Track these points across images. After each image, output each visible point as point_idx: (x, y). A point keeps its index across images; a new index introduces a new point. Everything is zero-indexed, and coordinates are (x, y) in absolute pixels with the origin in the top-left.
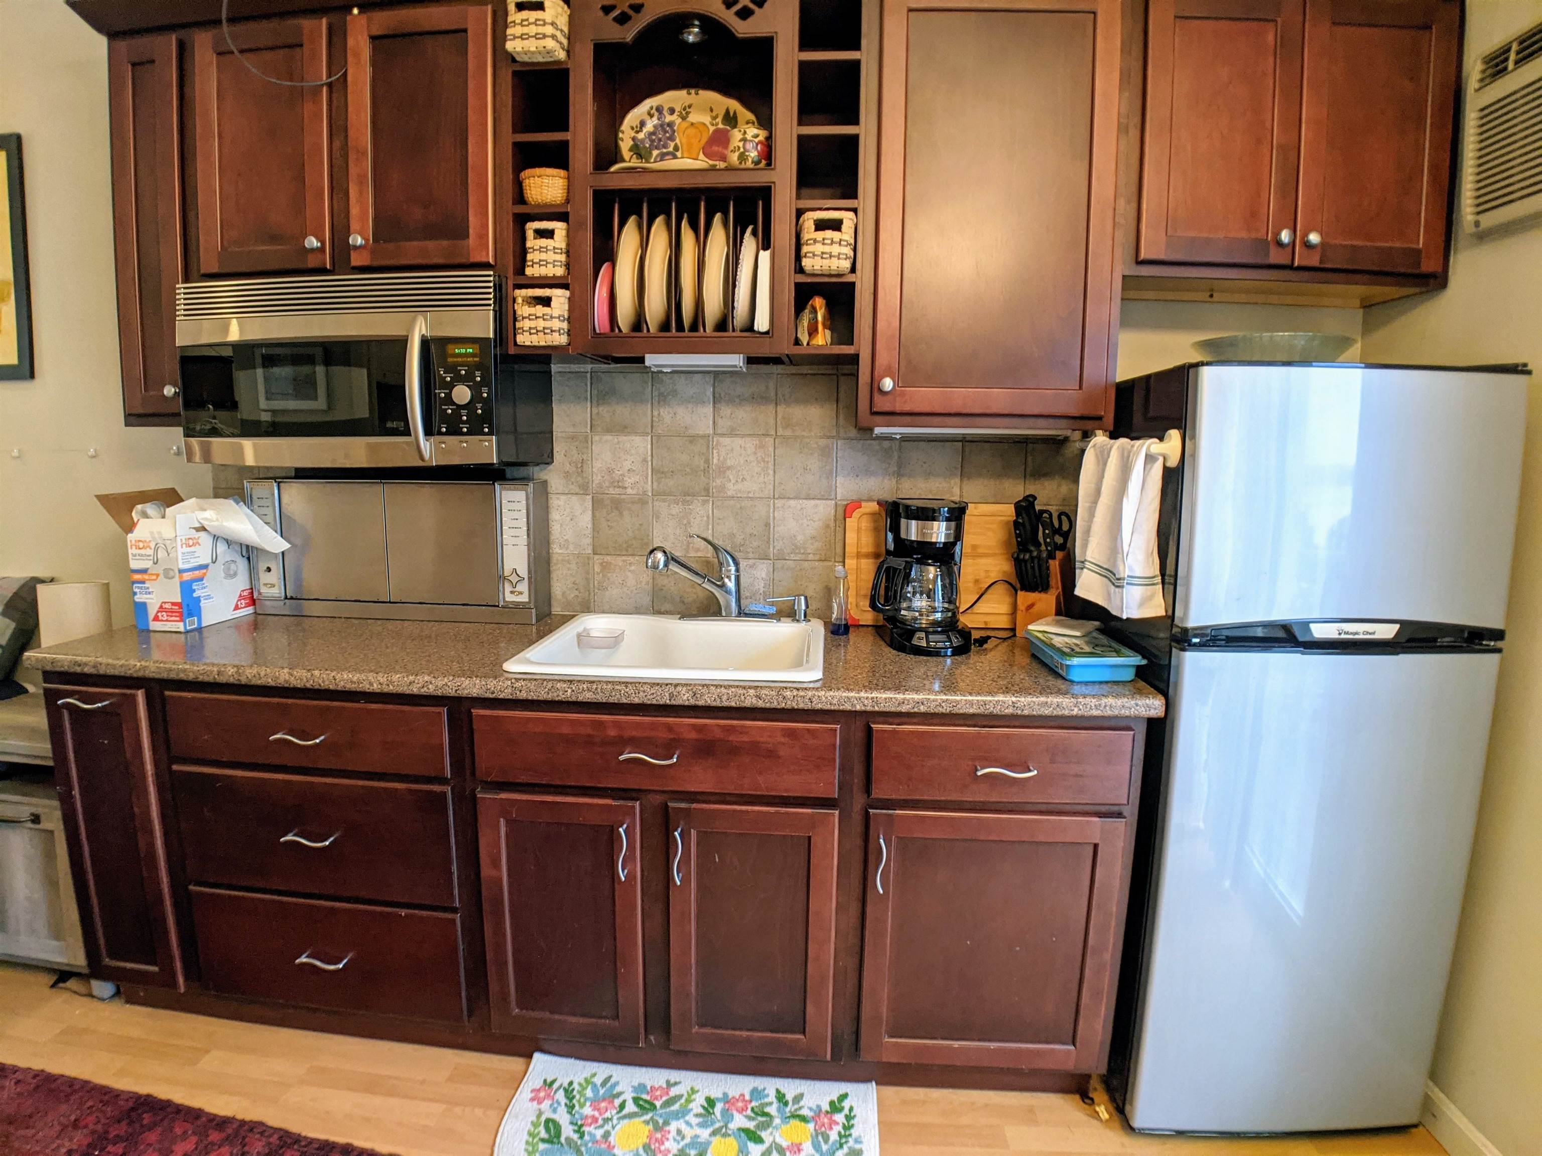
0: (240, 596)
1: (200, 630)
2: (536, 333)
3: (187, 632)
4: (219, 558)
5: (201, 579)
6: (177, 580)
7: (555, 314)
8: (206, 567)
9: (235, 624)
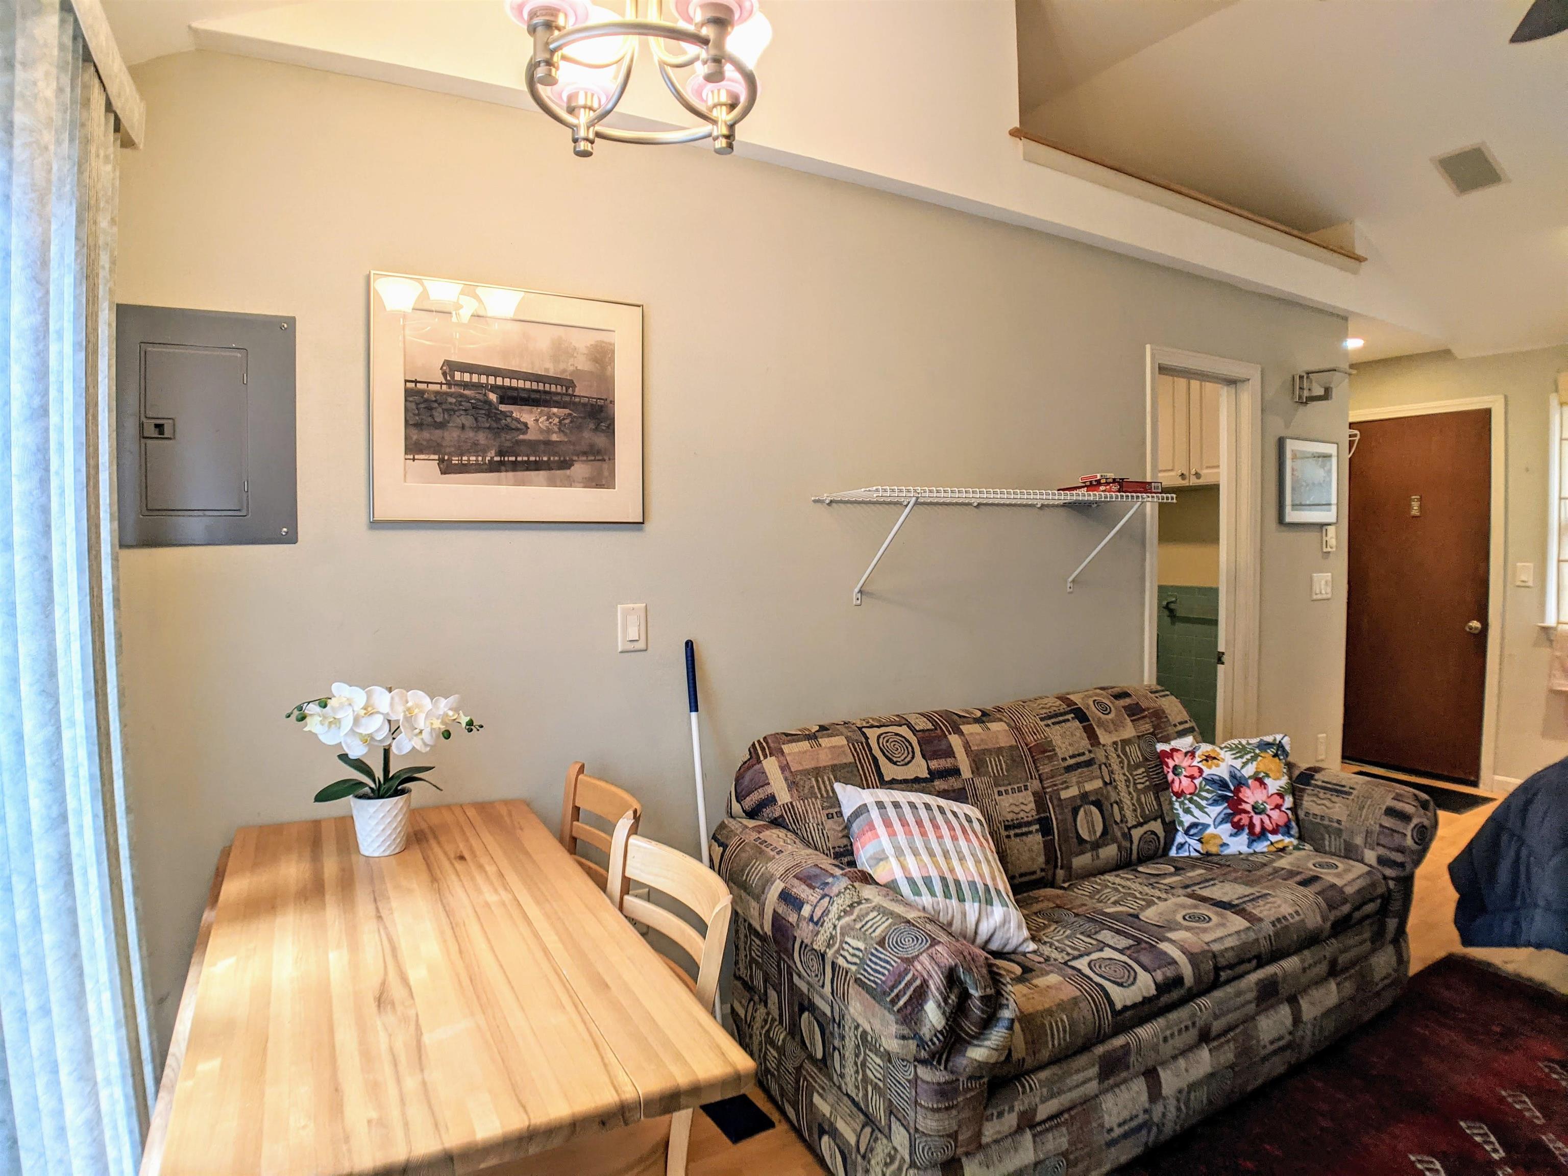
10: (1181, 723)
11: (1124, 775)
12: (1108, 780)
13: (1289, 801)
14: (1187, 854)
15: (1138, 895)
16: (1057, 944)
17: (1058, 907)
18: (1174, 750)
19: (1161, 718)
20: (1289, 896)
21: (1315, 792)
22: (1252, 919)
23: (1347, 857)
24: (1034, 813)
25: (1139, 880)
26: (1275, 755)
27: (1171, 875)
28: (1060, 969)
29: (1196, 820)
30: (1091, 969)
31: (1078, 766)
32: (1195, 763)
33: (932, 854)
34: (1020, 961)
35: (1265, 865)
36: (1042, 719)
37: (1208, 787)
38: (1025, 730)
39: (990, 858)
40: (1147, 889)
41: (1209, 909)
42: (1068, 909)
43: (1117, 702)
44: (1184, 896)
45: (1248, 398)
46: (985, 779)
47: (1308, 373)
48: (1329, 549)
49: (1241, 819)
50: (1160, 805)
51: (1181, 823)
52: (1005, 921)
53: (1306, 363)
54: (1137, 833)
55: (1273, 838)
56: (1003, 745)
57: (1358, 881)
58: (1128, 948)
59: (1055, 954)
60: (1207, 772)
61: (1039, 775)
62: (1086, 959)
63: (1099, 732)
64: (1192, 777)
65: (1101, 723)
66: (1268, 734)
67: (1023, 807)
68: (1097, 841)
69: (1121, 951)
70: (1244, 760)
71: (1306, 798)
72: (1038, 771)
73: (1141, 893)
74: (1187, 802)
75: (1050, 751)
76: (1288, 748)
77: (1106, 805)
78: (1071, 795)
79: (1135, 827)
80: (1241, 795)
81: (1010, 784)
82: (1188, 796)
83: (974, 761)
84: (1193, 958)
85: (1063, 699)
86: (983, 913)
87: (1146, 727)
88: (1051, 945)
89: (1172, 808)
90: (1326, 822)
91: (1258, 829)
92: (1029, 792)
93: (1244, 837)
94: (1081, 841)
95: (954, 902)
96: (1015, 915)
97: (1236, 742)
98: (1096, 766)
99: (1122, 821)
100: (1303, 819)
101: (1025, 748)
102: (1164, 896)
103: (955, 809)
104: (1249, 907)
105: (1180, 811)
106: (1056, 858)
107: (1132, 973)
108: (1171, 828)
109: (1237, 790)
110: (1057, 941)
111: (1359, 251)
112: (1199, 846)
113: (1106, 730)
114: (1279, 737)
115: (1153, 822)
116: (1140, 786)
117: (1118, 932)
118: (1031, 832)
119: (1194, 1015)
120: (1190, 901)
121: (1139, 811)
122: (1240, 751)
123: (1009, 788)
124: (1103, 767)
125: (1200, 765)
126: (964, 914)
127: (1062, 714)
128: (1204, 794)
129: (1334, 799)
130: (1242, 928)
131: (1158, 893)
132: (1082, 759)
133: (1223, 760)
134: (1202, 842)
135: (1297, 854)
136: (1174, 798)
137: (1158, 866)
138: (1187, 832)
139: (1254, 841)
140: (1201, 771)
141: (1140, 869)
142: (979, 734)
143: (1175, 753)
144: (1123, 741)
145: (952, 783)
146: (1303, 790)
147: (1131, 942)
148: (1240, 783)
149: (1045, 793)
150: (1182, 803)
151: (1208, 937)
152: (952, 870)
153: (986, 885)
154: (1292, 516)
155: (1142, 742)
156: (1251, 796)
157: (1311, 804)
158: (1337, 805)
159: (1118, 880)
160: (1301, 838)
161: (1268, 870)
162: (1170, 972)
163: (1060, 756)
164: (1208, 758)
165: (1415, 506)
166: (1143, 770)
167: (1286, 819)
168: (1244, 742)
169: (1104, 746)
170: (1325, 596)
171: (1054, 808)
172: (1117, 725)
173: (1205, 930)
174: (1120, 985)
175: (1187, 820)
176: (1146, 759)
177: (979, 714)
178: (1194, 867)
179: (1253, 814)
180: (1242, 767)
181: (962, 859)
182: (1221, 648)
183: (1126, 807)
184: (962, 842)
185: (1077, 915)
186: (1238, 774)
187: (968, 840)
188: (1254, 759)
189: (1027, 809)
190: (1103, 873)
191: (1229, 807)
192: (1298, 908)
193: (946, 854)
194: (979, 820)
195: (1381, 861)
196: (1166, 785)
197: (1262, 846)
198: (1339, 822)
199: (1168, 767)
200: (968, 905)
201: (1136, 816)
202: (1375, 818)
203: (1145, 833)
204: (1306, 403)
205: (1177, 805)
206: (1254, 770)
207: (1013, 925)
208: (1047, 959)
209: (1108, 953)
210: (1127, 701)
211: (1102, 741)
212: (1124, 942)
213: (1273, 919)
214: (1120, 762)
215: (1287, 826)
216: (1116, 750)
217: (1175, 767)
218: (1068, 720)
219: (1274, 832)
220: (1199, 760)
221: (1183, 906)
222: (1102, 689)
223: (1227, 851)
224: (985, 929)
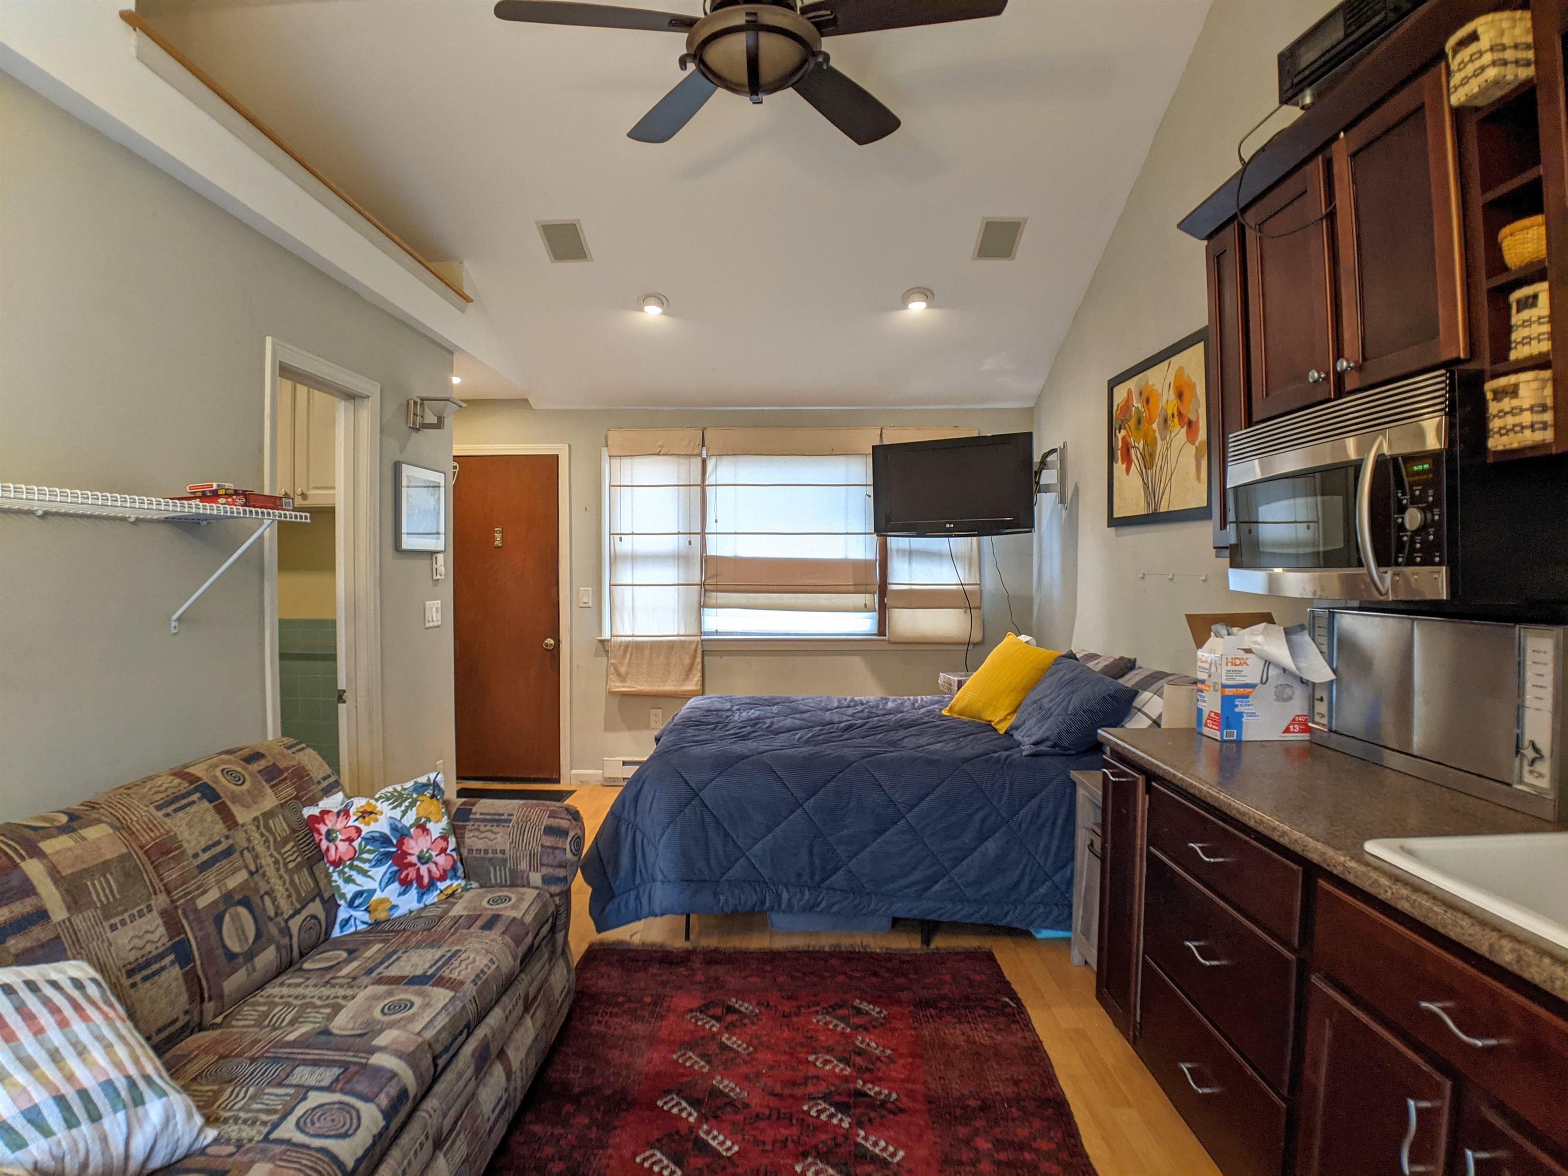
0: (1294, 720)
1: (1239, 742)
2: (1506, 434)
3: (1223, 741)
4: (1270, 680)
5: (1247, 697)
6: (1219, 694)
7: (1526, 405)
8: (1253, 686)
9: (1286, 748)
10: (324, 779)
11: (271, 856)
12: (253, 868)
13: (452, 841)
14: (353, 929)
15: (319, 1003)
16: (243, 1115)
17: (222, 1057)
18: (324, 812)
19: (302, 778)
20: (478, 946)
21: (476, 827)
22: (454, 985)
23: (513, 885)
24: (165, 939)
25: (311, 982)
26: (433, 796)
27: (348, 961)
28: (263, 1151)
29: (359, 888)
30: (302, 1131)
31: (214, 860)
32: (351, 823)
33: (30, 1066)
34: (198, 1165)
35: (441, 918)
36: (159, 808)
37: (368, 847)
38: (136, 827)
39: (124, 1031)
40: (326, 991)
41: (405, 991)
42: (237, 1056)
43: (250, 767)
44: (373, 984)
45: (367, 416)
46: (89, 914)
47: (423, 400)
48: (439, 577)
49: (408, 874)
50: (316, 882)
51: (343, 896)
52: (168, 1119)
53: (420, 390)
54: (295, 925)
55: (442, 885)
56: (108, 857)
57: (533, 907)
58: (337, 1080)
59: (247, 1132)
60: (365, 830)
61: (165, 885)
62: (292, 1119)
63: (235, 809)
64: (350, 840)
65: (235, 798)
66: (422, 775)
67: (148, 937)
68: (250, 949)
69: (329, 1089)
70: (403, 808)
71: (468, 835)
72: (162, 880)
73: (320, 998)
74: (346, 870)
75: (176, 849)
76: (442, 786)
77: (256, 900)
78: (212, 900)
79: (292, 916)
80: (404, 848)
81: (126, 910)
82: (348, 863)
83: (67, 891)
84: (410, 1058)
85: (181, 774)
86: (134, 1121)
87: (289, 791)
88: (236, 1119)
89: (330, 882)
90: (490, 855)
91: (426, 880)
92: (155, 913)
93: (413, 892)
94: (231, 956)
95: (85, 1128)
96: (179, 1101)
97: (390, 789)
98: (237, 854)
99: (276, 914)
100: (467, 858)
101: (140, 853)
102: (349, 992)
103: (54, 976)
104: (446, 972)
105: (340, 882)
106: (201, 989)
107: (354, 1114)
108: (331, 906)
109: (401, 843)
110: (240, 1109)
111: (467, 291)
112: (366, 917)
113: (243, 806)
114: (432, 776)
115: (311, 905)
116: (291, 865)
117: (316, 1063)
118: (163, 968)
119: (425, 1126)
120: (382, 989)
121: (294, 896)
122: (397, 799)
123: (126, 915)
124: (246, 852)
125: (357, 824)
126: (104, 1139)
127: (184, 796)
128: (365, 856)
129: (495, 829)
130: (447, 1000)
131: (341, 992)
132: (219, 849)
133: (381, 813)
134: (369, 912)
135: (468, 895)
136: (331, 869)
137: (325, 955)
138: (351, 904)
139: (423, 894)
140: (359, 831)
141: (306, 966)
142: (70, 849)
143: (325, 816)
144: (264, 814)
145: (39, 934)
146: (464, 827)
147: (336, 1071)
148: (402, 834)
149: (176, 908)
150: (342, 873)
151: (418, 1026)
152: (70, 1078)
153: (129, 1078)
154: (408, 543)
155: (286, 812)
156: (416, 846)
157: (475, 841)
158: (499, 836)
159: (285, 991)
160: (466, 877)
161: (447, 922)
162: (392, 1090)
163: (190, 852)
164: (366, 814)
165: (498, 536)
166: (291, 844)
167: (452, 863)
168: (399, 788)
169: (243, 825)
170: (436, 624)
171: (190, 924)
172: (255, 796)
173: (412, 1019)
174: (345, 1136)
175: (349, 890)
176: (294, 831)
177: (64, 819)
178: (368, 944)
179: (419, 865)
180: (403, 817)
181: (81, 1051)
182: (342, 685)
183: (279, 895)
184: (78, 1027)
185: (253, 1060)
186: (400, 826)
187: (86, 1018)
188: (412, 804)
189: (155, 937)
190: (261, 987)
191: (394, 864)
192: (490, 956)
193: (55, 1056)
194: (94, 980)
195: (547, 880)
196: (320, 855)
197: (432, 897)
198: (503, 852)
199: (321, 834)
200: (107, 1123)
201: (292, 903)
202: (536, 840)
203: (304, 920)
204: (418, 430)
205: (335, 876)
206: (415, 817)
207: (180, 1117)
208: (239, 1144)
209: (315, 1099)
210: (262, 764)
211: (240, 820)
212: (327, 1075)
213: (473, 977)
214: (265, 841)
215: (454, 868)
216: (258, 827)
217: (329, 833)
218: (194, 802)
219: (443, 878)
220: (355, 818)
221: (376, 998)
222: (229, 752)
223: (397, 914)
224: (139, 1147)
